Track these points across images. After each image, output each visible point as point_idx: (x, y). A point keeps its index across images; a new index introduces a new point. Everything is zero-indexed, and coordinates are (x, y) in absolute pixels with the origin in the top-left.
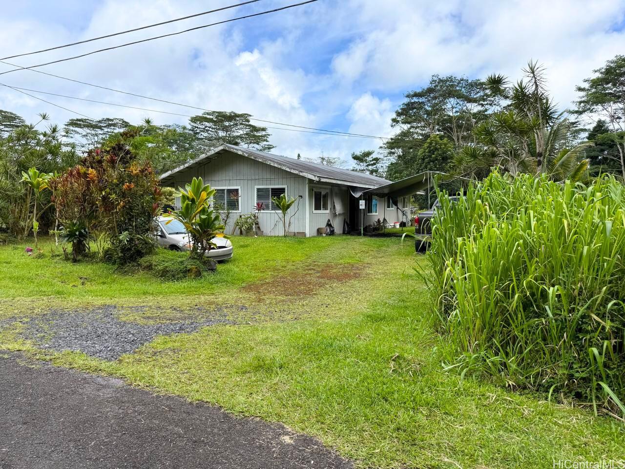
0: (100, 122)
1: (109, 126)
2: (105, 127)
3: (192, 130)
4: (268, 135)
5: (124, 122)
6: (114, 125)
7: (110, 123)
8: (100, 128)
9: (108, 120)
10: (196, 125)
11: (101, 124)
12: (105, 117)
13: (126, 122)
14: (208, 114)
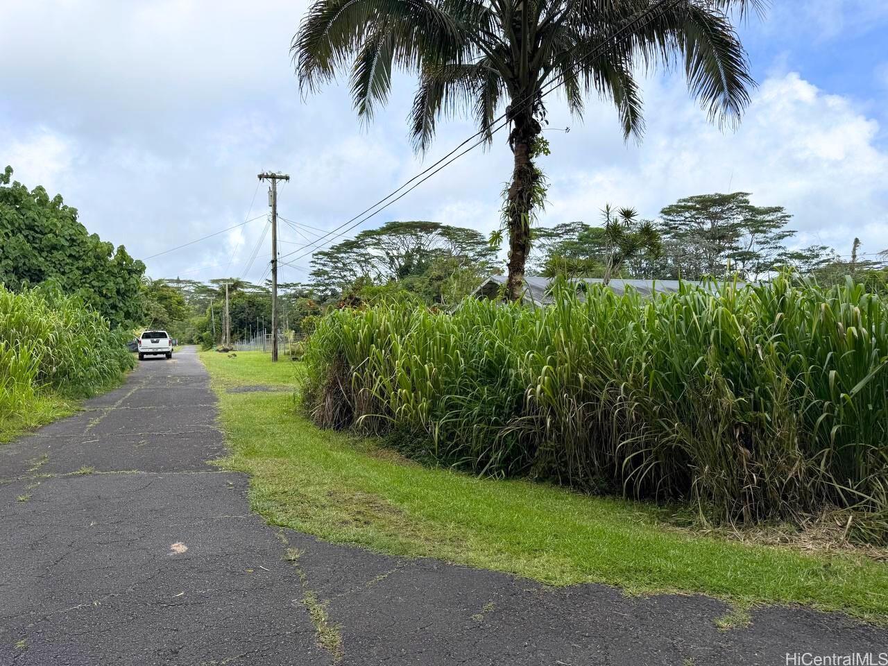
0: (554, 230)
1: (567, 232)
2: (562, 234)
3: (666, 225)
4: (787, 216)
5: (583, 225)
6: (572, 230)
7: (567, 228)
8: (558, 235)
9: (565, 225)
10: (671, 218)
11: (558, 232)
12: (560, 223)
13: (585, 225)
14: (684, 200)
